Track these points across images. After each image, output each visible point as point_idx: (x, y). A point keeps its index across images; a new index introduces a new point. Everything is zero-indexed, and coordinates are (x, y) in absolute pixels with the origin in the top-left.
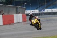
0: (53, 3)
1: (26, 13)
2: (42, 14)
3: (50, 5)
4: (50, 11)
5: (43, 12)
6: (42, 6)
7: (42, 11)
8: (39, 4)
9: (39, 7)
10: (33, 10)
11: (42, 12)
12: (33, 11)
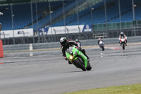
0: (69, 11)
1: (2, 37)
2: (41, 38)
3: (62, 15)
4: (60, 31)
5: (45, 33)
6: (40, 18)
7: (41, 31)
8: (35, 14)
9: (35, 21)
10: (21, 30)
11: (41, 34)
12: (19, 33)
